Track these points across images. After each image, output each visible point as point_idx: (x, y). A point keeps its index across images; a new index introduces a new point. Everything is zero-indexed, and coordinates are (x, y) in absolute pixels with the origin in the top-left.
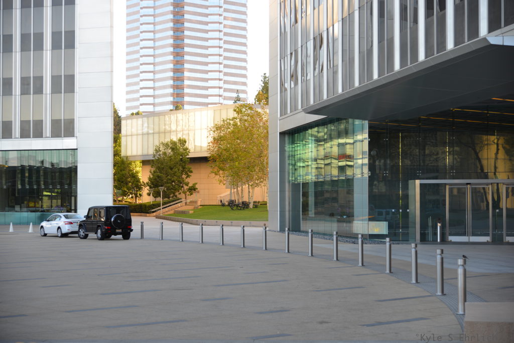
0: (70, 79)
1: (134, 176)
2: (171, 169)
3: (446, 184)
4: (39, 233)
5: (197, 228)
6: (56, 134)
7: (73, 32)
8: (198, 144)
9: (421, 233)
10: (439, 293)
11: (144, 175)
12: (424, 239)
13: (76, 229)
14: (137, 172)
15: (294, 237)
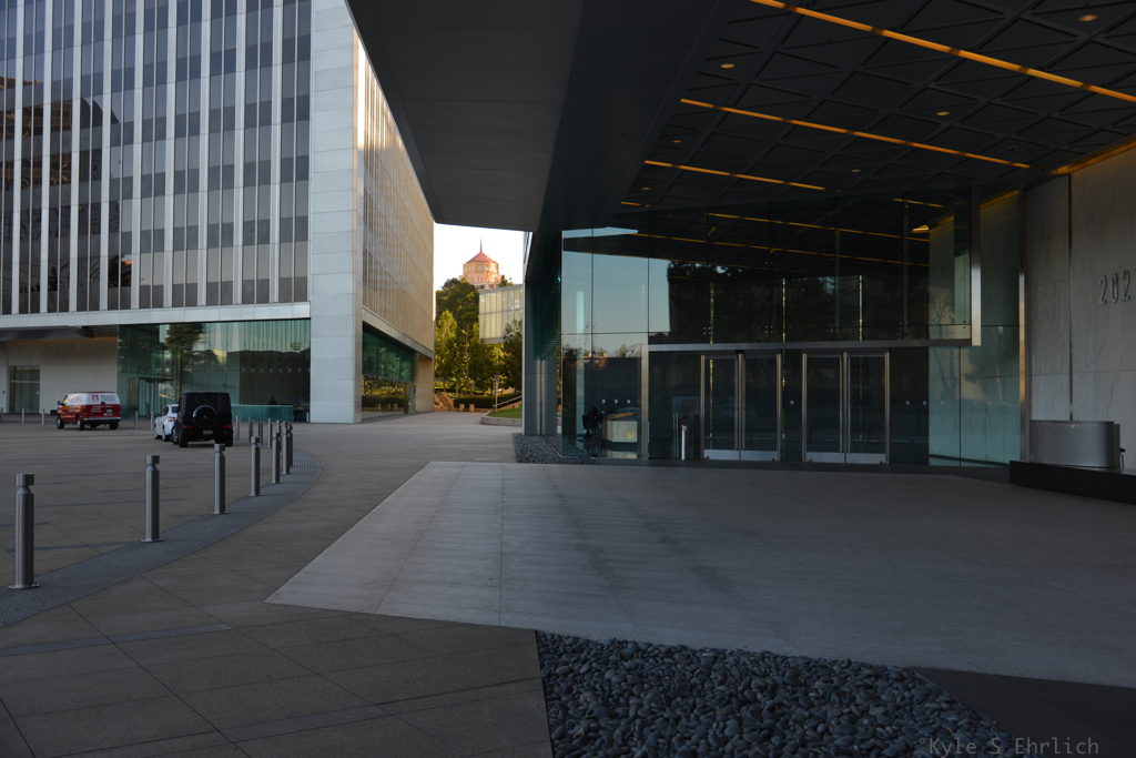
0: (303, 222)
3: (699, 354)
6: (285, 298)
7: (307, 157)
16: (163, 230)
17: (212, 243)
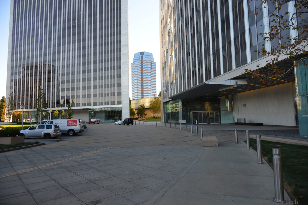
0: (121, 93)
1: (134, 112)
2: (141, 110)
3: (198, 112)
4: (115, 124)
5: (147, 122)
6: (118, 104)
7: (121, 83)
8: (147, 105)
9: (193, 122)
10: (197, 135)
11: (136, 112)
12: (194, 124)
13: (122, 123)
15: (167, 124)
16: (97, 94)
17: (105, 96)
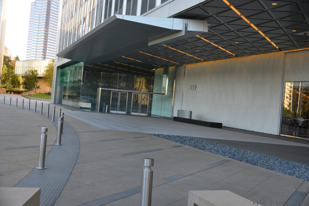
2: (31, 80)
3: (111, 91)
9: (100, 108)
14: (20, 80)
